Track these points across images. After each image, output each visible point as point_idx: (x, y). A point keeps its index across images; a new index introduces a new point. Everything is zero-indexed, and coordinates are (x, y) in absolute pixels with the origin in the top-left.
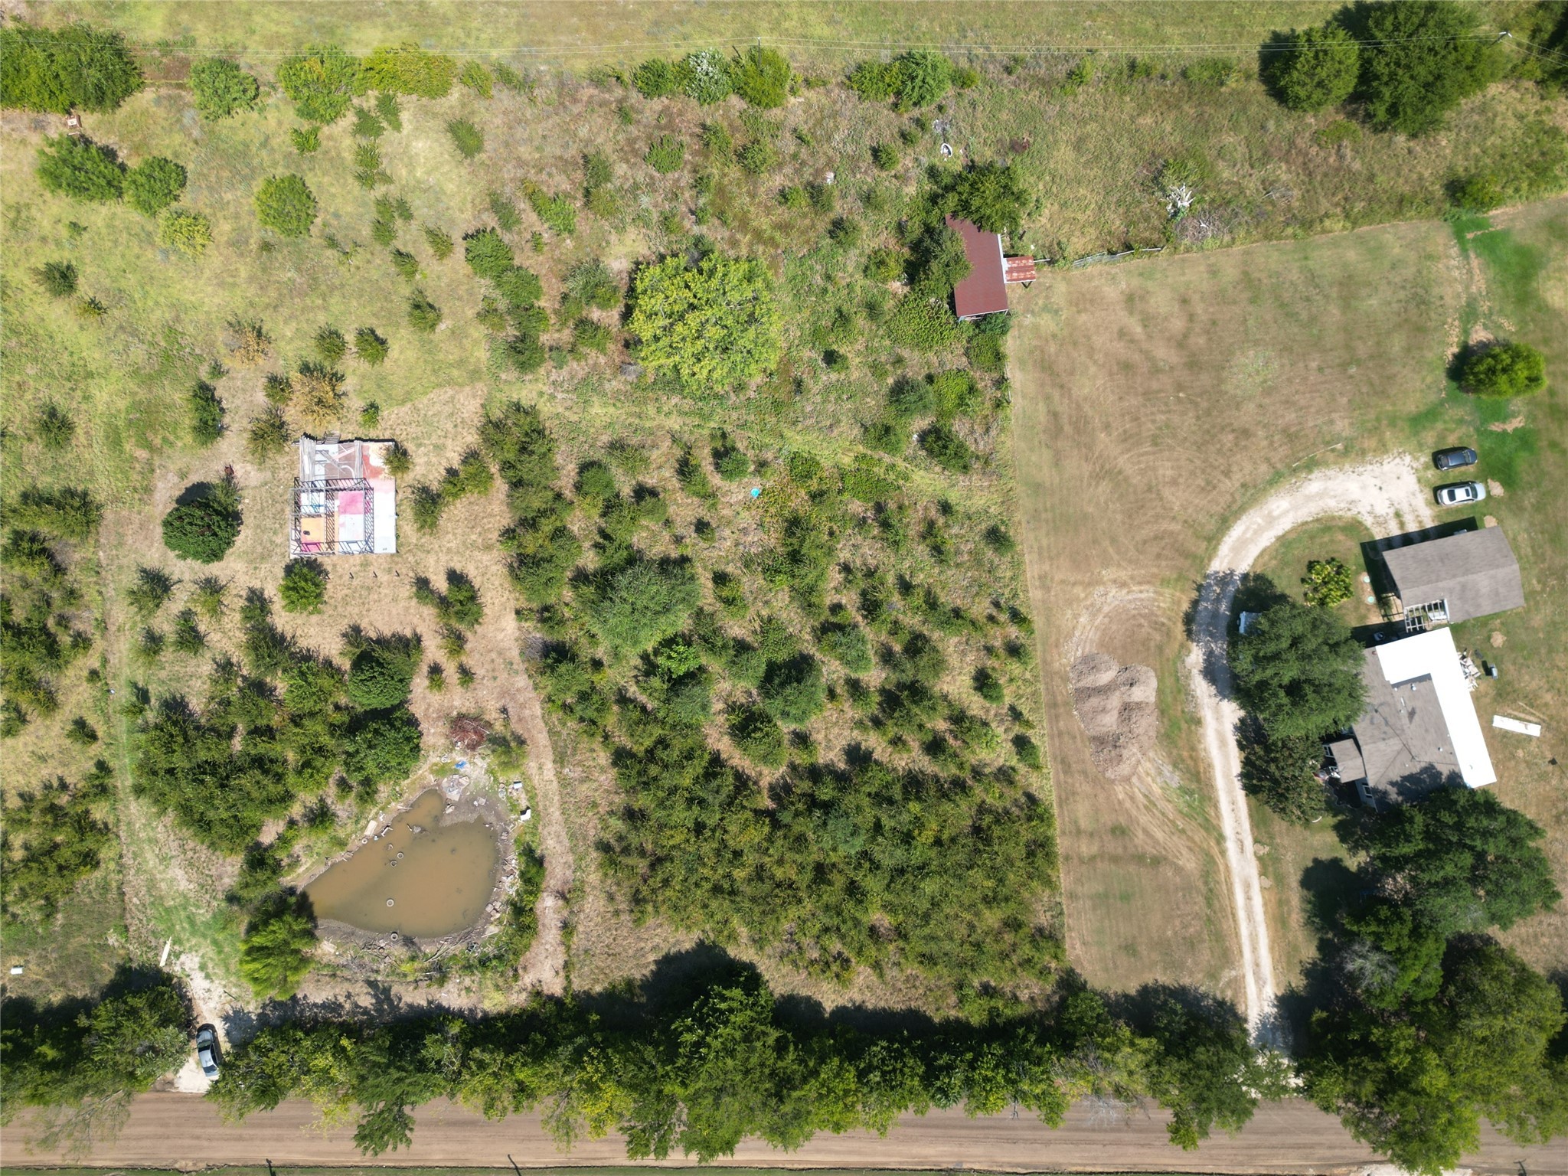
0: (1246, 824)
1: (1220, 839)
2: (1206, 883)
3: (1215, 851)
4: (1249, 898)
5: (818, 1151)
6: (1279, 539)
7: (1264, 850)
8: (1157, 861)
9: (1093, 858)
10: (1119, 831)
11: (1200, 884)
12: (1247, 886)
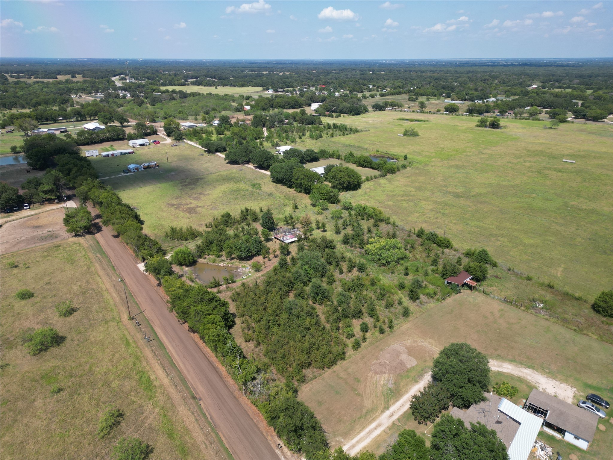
0: (401, 413)
1: (387, 408)
2: (367, 413)
3: (380, 409)
4: (375, 428)
5: (183, 363)
6: (498, 371)
7: (397, 423)
8: (358, 394)
9: (340, 378)
10: (357, 380)
11: (364, 411)
12: (379, 425)
